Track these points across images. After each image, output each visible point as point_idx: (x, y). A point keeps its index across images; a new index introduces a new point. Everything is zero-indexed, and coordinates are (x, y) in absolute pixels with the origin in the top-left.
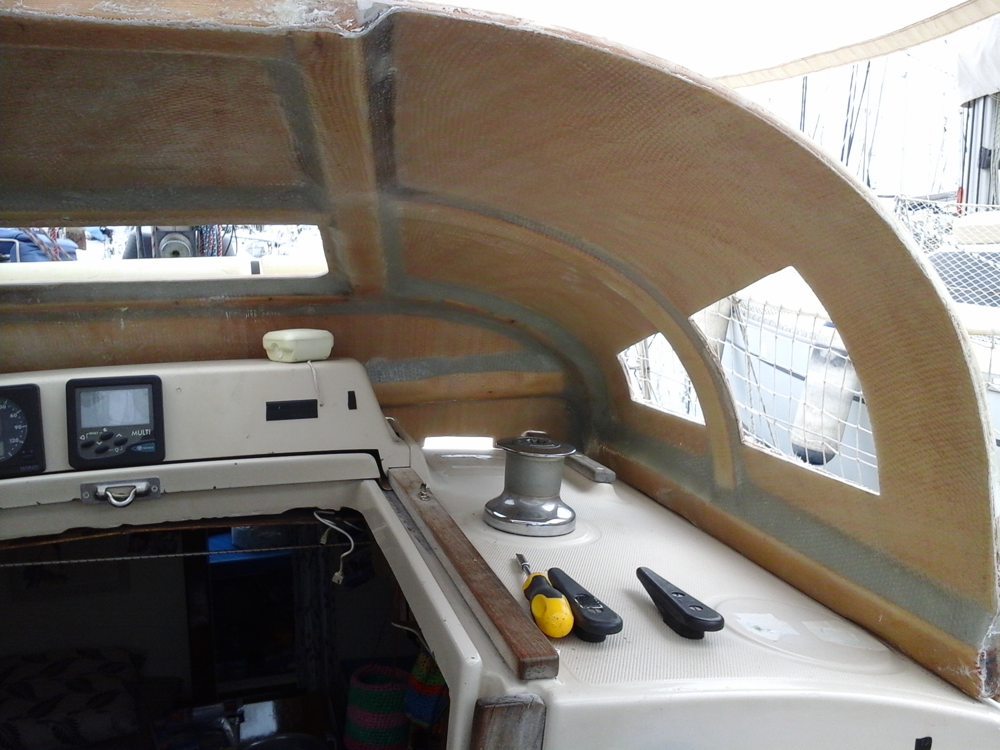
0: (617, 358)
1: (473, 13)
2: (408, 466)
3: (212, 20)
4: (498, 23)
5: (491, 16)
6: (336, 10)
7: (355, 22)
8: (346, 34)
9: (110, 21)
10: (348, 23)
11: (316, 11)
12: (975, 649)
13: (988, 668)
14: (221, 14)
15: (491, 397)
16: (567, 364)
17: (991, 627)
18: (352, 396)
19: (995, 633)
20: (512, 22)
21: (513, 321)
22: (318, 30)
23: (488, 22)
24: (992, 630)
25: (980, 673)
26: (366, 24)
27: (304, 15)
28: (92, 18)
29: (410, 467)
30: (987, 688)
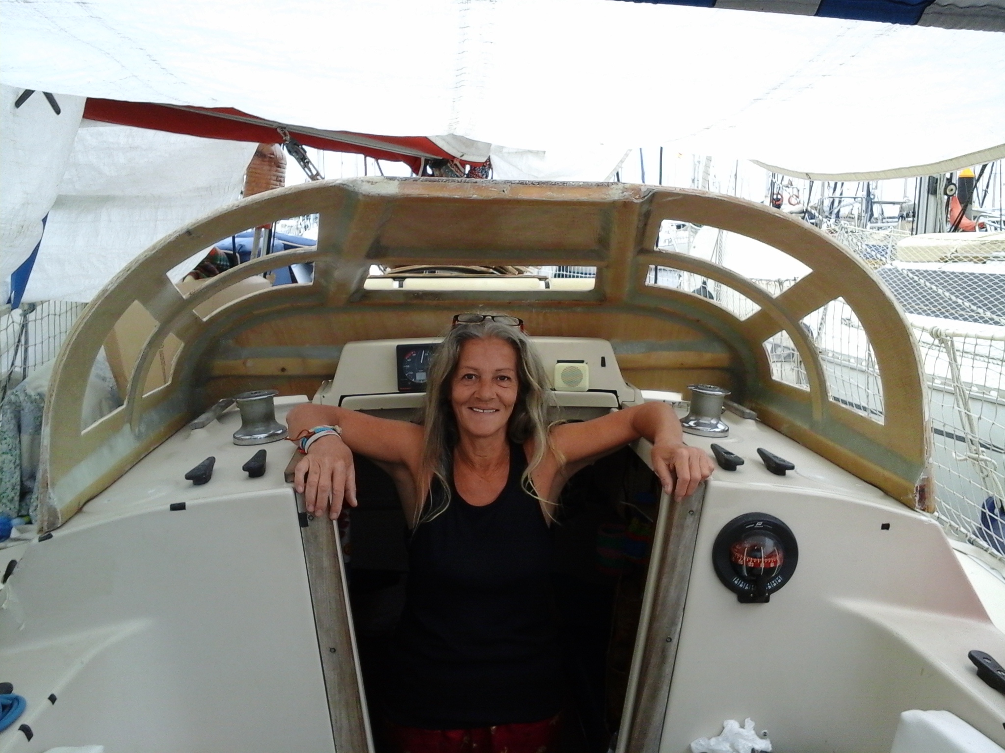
0: (762, 345)
1: (687, 190)
2: (633, 400)
3: (586, 198)
4: (698, 194)
5: (695, 191)
6: (633, 192)
7: (640, 196)
8: (636, 201)
9: (550, 200)
10: (637, 197)
11: (625, 193)
12: (914, 484)
13: (920, 494)
14: (590, 195)
15: (683, 368)
16: (731, 348)
17: (922, 474)
18: (603, 359)
19: (924, 477)
20: (703, 194)
21: (698, 321)
22: (625, 200)
23: (693, 194)
24: (923, 475)
25: (916, 496)
26: (644, 197)
27: (621, 195)
28: (544, 199)
29: (634, 401)
30: (919, 504)
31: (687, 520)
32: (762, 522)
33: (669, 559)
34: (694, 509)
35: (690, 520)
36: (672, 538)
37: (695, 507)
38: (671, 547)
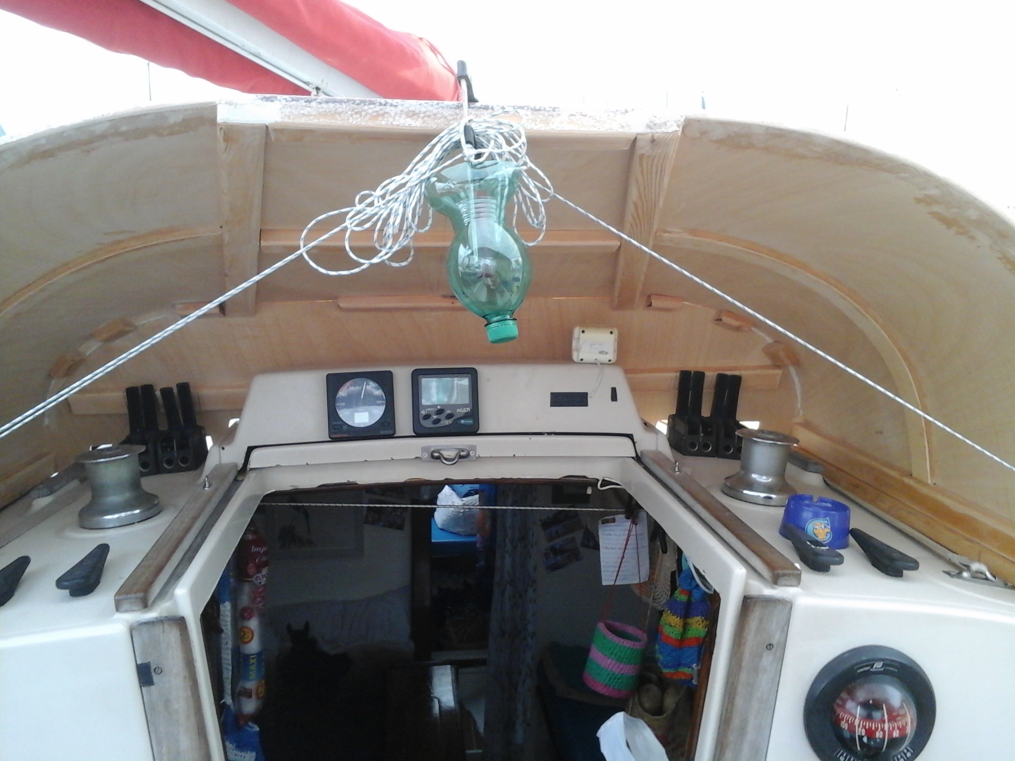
2: (656, 449)
18: (614, 390)
31: (764, 659)
32: (882, 663)
33: (736, 722)
34: (774, 642)
35: (767, 659)
36: (741, 689)
37: (776, 639)
38: (739, 701)
